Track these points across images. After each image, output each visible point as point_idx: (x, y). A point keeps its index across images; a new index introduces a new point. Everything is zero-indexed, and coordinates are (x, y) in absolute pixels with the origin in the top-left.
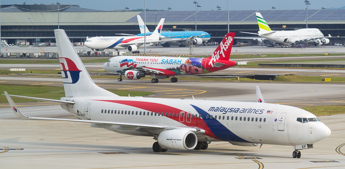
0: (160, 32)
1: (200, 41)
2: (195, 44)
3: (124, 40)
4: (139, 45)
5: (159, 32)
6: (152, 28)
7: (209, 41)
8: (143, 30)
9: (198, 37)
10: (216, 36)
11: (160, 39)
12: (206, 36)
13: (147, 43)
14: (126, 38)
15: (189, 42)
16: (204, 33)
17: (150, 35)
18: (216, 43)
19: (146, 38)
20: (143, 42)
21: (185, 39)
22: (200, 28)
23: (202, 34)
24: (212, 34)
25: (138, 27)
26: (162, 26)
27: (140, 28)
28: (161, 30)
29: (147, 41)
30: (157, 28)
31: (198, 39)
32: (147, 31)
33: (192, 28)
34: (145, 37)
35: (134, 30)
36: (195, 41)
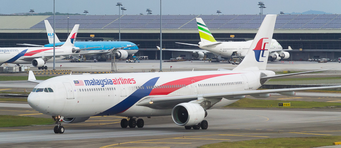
0: (74, 42)
1: (124, 53)
2: (119, 58)
3: (27, 52)
4: (46, 59)
5: (72, 42)
6: (63, 37)
7: (136, 54)
8: (53, 39)
9: (122, 49)
10: (145, 48)
11: (73, 51)
12: (132, 48)
13: (57, 57)
14: (30, 50)
15: (110, 55)
16: (130, 44)
17: (60, 46)
18: (145, 57)
19: (56, 50)
20: (52, 54)
21: (106, 51)
22: (125, 37)
23: (128, 46)
24: (140, 44)
25: (45, 36)
26: (76, 34)
27: (49, 37)
28: (74, 40)
29: (56, 54)
30: (70, 36)
31: (122, 51)
32: (57, 41)
33: (115, 37)
34: (54, 49)
35: (41, 39)
36: (119, 54)
